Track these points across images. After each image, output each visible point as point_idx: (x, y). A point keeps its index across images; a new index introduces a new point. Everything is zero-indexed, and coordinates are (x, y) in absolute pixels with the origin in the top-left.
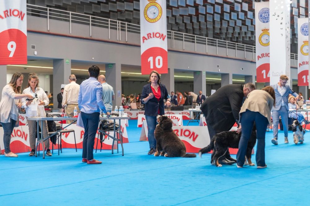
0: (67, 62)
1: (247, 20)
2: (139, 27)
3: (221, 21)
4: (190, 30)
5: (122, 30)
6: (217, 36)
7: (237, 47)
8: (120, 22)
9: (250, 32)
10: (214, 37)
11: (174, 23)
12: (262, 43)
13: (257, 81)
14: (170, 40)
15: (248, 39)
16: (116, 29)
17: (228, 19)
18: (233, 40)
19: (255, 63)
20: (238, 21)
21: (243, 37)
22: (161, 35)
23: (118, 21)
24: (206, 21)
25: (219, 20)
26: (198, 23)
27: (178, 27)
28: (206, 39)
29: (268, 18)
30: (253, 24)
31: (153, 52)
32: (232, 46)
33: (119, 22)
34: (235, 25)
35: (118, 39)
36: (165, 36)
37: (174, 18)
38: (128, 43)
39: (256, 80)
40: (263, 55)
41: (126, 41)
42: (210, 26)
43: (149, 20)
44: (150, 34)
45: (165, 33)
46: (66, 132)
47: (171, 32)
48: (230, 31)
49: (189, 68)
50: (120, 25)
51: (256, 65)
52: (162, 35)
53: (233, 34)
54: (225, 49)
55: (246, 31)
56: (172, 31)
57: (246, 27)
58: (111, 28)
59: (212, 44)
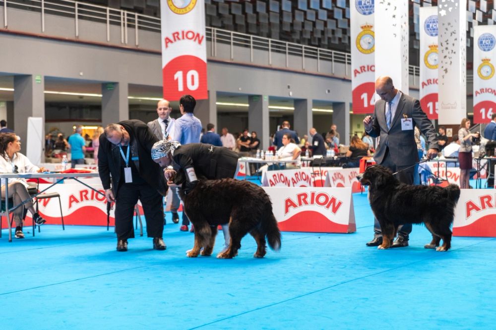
0: (38, 81)
1: (336, 9)
2: (159, 22)
3: (293, 12)
4: (241, 26)
5: (129, 26)
6: (286, 36)
7: (321, 55)
8: (126, 12)
9: (341, 30)
10: (281, 39)
11: (214, 14)
12: (361, 49)
13: (354, 112)
14: (209, 42)
15: (337, 42)
16: (119, 24)
17: (305, 9)
18: (313, 43)
19: (350, 81)
20: (321, 12)
21: (329, 38)
22: (196, 35)
23: (122, 11)
24: (268, 11)
25: (290, 10)
26: (255, 15)
27: (222, 22)
28: (268, 41)
29: (371, 6)
30: (347, 16)
31: (183, 63)
32: (311, 53)
33: (124, 13)
34: (317, 17)
35: (123, 42)
36: (203, 37)
37: (215, 6)
38: (139, 48)
39: (351, 110)
40: (363, 69)
41: (137, 44)
42: (275, 21)
43: (175, 9)
44: (178, 33)
45: (203, 32)
46: (44, 198)
47: (210, 30)
48: (309, 28)
49: (240, 90)
50: (126, 17)
51: (351, 84)
52: (198, 35)
53: (312, 33)
54: (300, 58)
55: (335, 28)
56: (213, 28)
57: (335, 21)
58: (111, 23)
59: (278, 49)
